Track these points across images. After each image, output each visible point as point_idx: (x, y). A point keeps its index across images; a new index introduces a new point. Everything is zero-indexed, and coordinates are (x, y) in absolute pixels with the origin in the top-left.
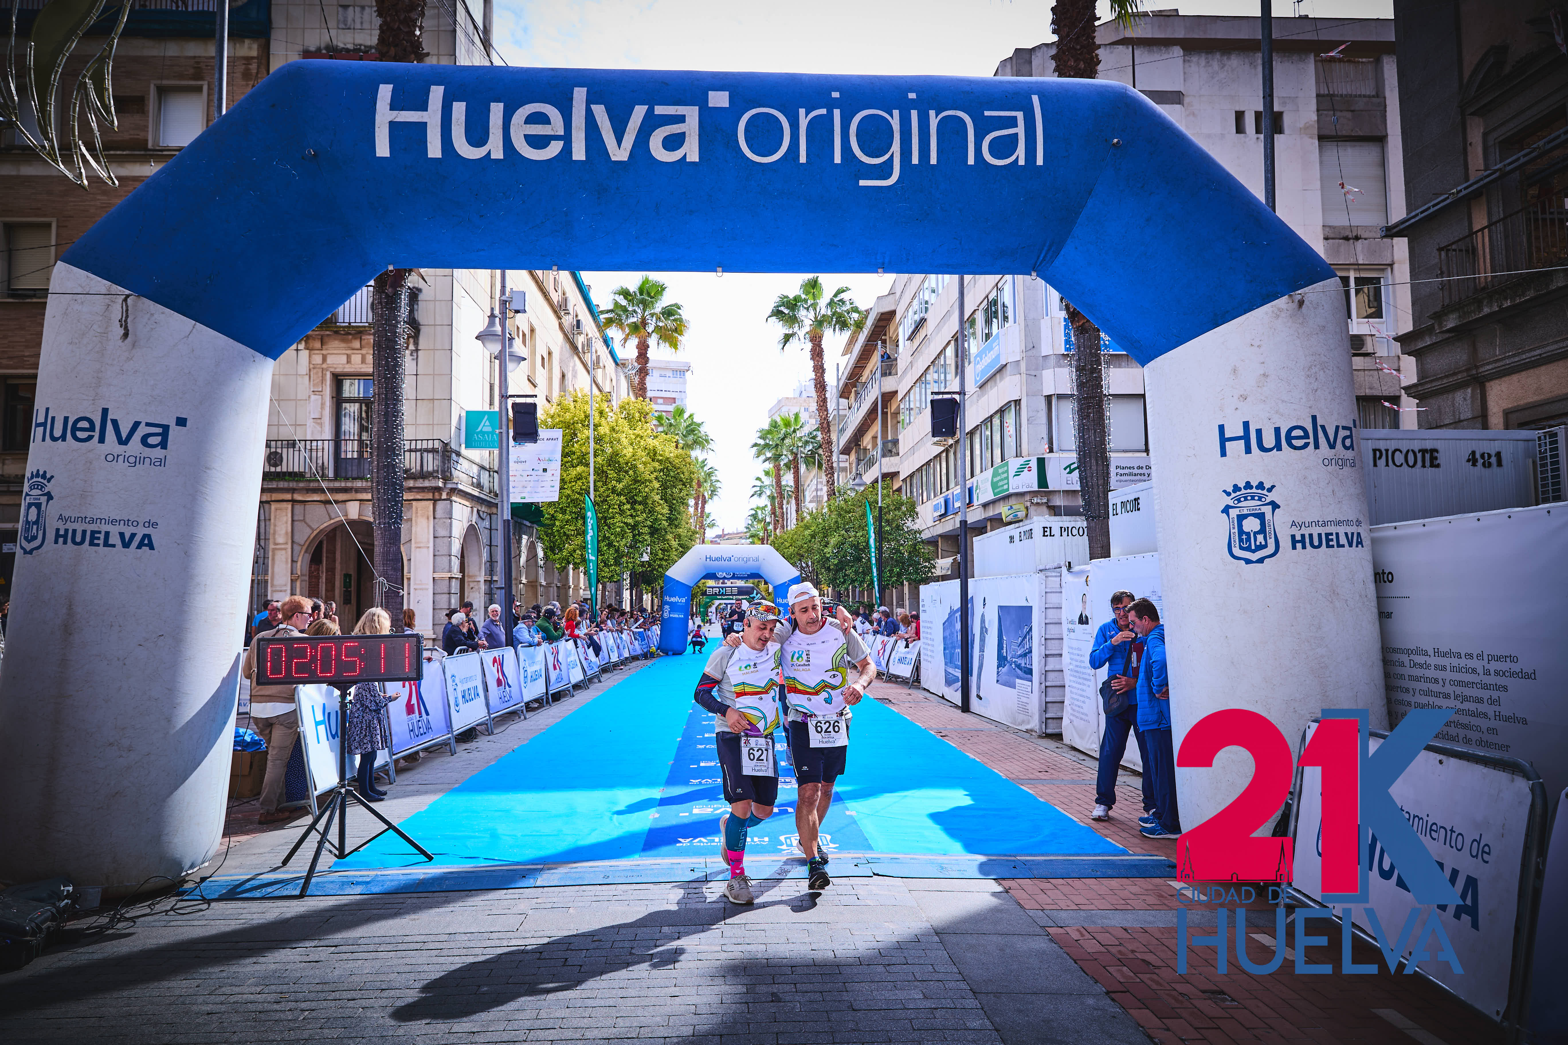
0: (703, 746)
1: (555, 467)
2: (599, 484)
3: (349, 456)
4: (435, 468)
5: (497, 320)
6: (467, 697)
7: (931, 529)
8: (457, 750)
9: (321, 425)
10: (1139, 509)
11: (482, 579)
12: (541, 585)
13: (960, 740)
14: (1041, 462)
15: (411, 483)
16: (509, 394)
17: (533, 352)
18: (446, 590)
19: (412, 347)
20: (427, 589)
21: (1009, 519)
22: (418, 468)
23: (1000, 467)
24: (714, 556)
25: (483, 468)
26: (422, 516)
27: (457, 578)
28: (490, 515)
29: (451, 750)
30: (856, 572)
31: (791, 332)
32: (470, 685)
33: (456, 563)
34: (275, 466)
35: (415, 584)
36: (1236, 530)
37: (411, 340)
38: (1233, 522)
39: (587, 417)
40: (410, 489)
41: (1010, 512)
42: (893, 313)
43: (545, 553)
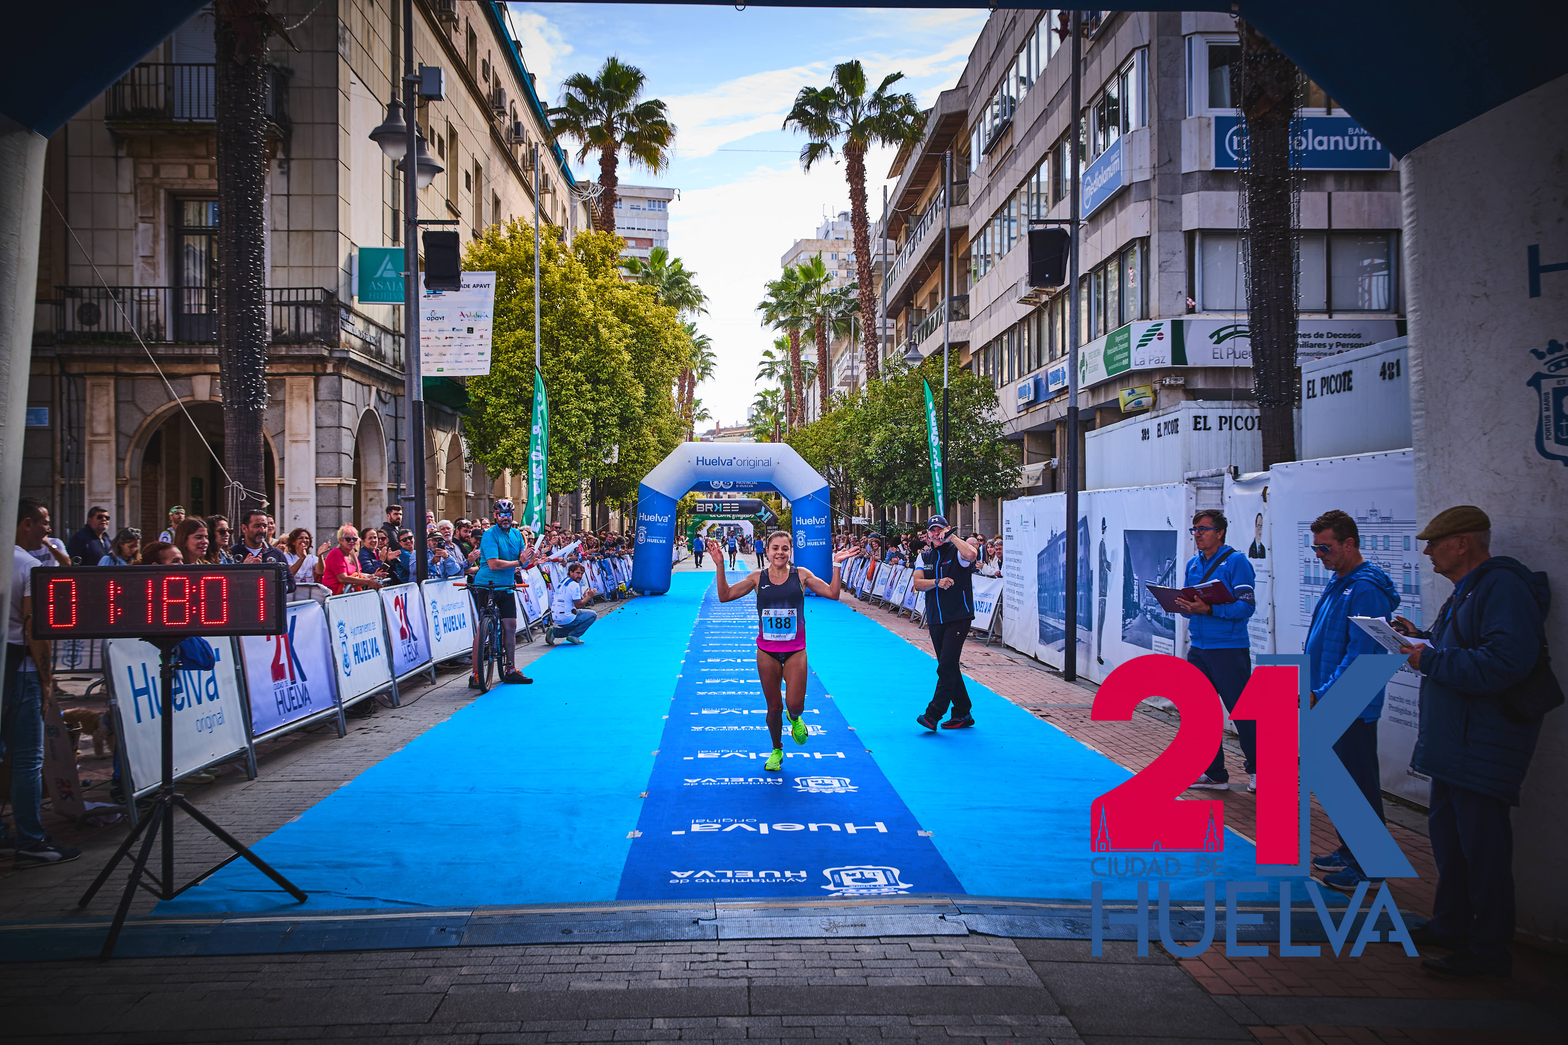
0: (700, 728)
1: (485, 326)
2: (548, 355)
3: (194, 311)
4: (317, 329)
5: (401, 110)
6: (362, 655)
7: (1014, 423)
8: (348, 730)
9: (154, 266)
10: (1350, 389)
11: (385, 487)
12: (467, 497)
13: (1069, 723)
14: (1178, 328)
15: (283, 351)
16: (419, 218)
17: (454, 166)
18: (333, 502)
19: (280, 155)
20: (307, 500)
21: (1129, 408)
22: (293, 328)
23: (1118, 334)
24: (708, 458)
25: (384, 330)
26: (300, 397)
27: (349, 485)
28: (395, 397)
29: (338, 732)
30: (910, 482)
31: (817, 141)
32: (367, 636)
33: (347, 464)
34: (90, 323)
35: (291, 493)
36: (1551, 413)
37: (280, 146)
38: (1546, 400)
39: (530, 258)
40: (282, 359)
41: (1131, 397)
42: (964, 115)
43: (472, 452)
